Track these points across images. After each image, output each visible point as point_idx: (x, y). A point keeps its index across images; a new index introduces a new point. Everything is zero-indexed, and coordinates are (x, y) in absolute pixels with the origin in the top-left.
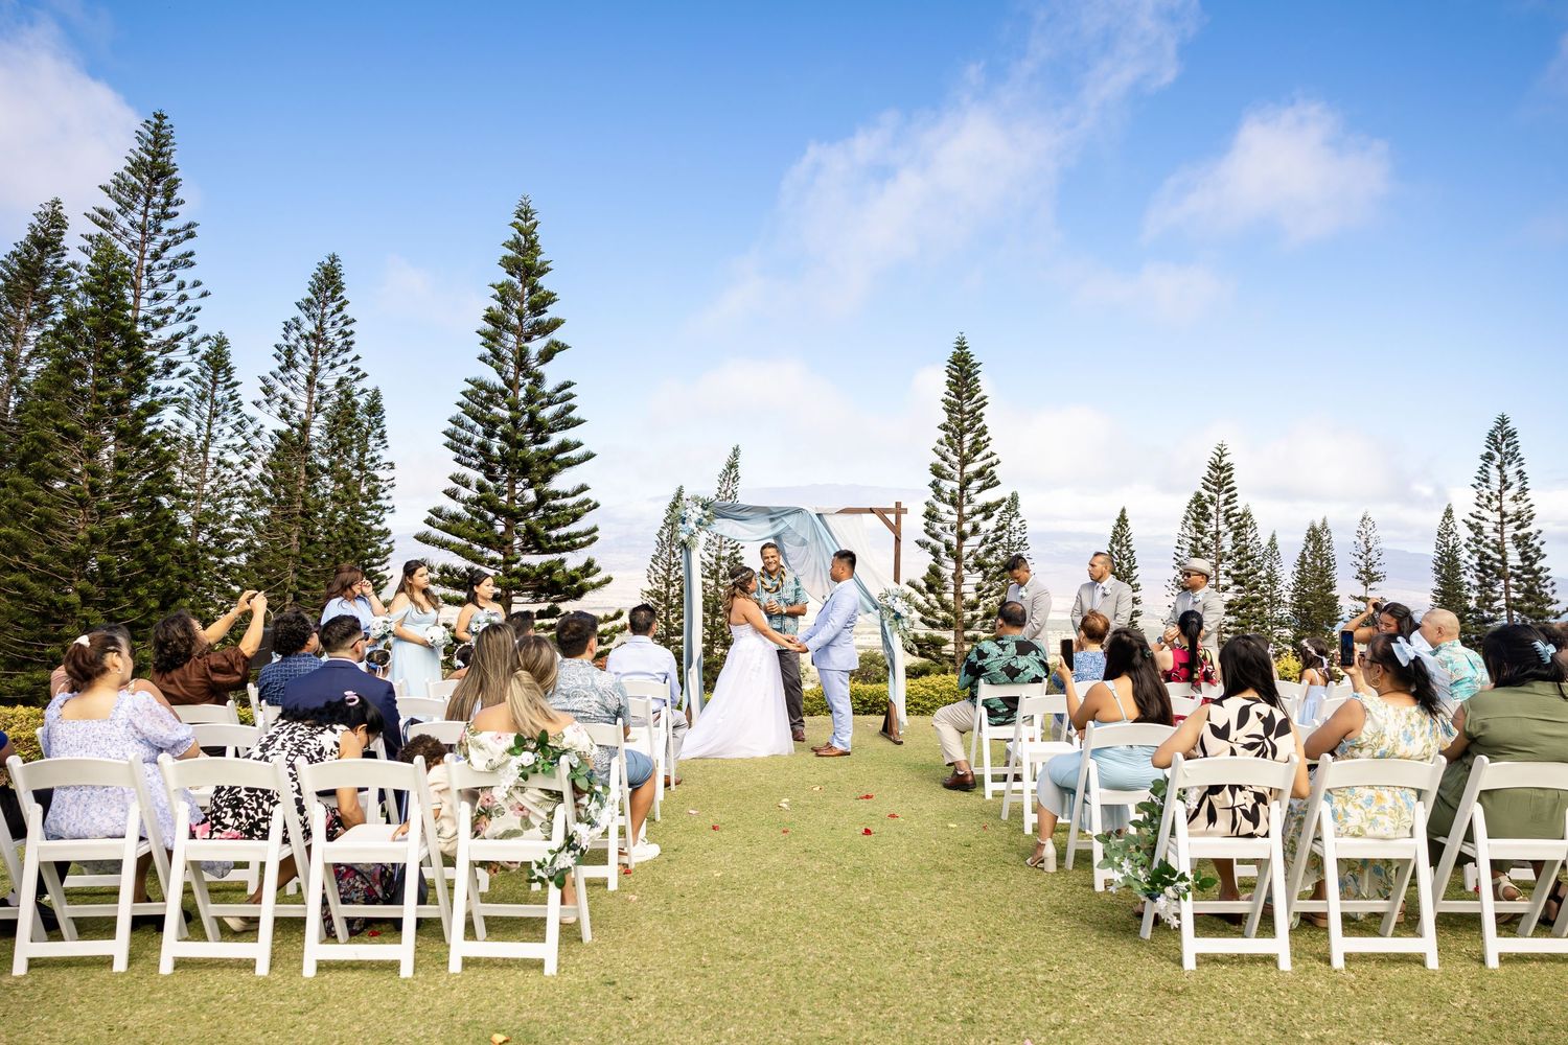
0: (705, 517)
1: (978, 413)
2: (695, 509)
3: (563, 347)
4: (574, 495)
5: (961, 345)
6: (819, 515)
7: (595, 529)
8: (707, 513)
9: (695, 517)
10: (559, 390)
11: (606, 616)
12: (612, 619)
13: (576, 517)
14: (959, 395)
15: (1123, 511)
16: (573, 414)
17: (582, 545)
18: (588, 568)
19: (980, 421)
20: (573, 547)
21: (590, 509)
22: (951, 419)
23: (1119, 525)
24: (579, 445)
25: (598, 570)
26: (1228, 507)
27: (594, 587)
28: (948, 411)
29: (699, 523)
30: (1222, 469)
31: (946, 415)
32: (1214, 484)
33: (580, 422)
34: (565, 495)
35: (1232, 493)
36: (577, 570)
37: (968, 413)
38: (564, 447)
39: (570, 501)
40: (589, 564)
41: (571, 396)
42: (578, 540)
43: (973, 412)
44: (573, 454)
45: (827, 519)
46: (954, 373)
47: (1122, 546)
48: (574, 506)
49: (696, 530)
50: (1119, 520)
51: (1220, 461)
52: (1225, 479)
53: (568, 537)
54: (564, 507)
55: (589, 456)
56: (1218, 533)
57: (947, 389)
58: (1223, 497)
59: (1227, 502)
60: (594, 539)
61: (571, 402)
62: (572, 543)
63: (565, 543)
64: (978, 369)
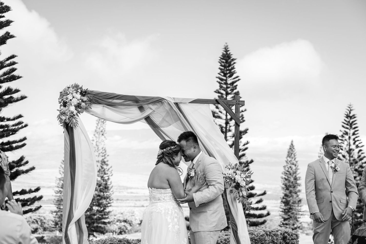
0: (83, 101)
1: (235, 84)
2: (74, 94)
3: (12, 37)
4: (14, 119)
5: (226, 50)
6: (177, 104)
7: (25, 139)
8: (85, 99)
9: (75, 102)
10: (8, 59)
11: (30, 190)
12: (33, 192)
13: (14, 132)
14: (225, 75)
15: (292, 141)
16: (15, 73)
17: (17, 148)
18: (20, 162)
19: (236, 89)
20: (11, 149)
21: (22, 127)
22: (221, 87)
23: (290, 149)
24: (17, 91)
25: (27, 162)
26: (354, 136)
27: (23, 172)
28: (219, 83)
29: (78, 106)
30: (351, 117)
31: (218, 85)
32: (347, 125)
33: (19, 77)
34: (8, 120)
35: (356, 129)
36: (13, 162)
37: (230, 84)
38: (9, 91)
39: (11, 123)
40: (22, 159)
41: (14, 63)
42: (14, 145)
43: (232, 83)
44: (15, 96)
45: (182, 106)
46: (223, 64)
47: (292, 158)
48: (13, 126)
49: (75, 112)
50: (290, 146)
51: (350, 113)
52: (352, 122)
53: (9, 143)
54: (7, 126)
55: (23, 98)
56: (350, 150)
57: (219, 71)
58: (352, 131)
59: (354, 134)
60: (24, 145)
61: (14, 66)
62: (10, 146)
63: (6, 147)
64: (235, 61)
